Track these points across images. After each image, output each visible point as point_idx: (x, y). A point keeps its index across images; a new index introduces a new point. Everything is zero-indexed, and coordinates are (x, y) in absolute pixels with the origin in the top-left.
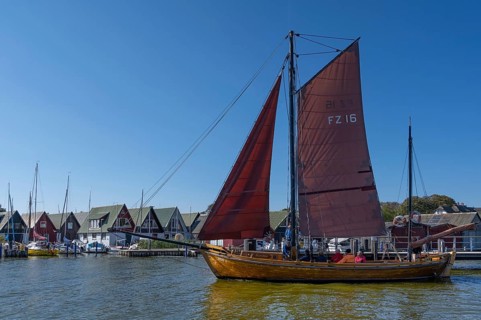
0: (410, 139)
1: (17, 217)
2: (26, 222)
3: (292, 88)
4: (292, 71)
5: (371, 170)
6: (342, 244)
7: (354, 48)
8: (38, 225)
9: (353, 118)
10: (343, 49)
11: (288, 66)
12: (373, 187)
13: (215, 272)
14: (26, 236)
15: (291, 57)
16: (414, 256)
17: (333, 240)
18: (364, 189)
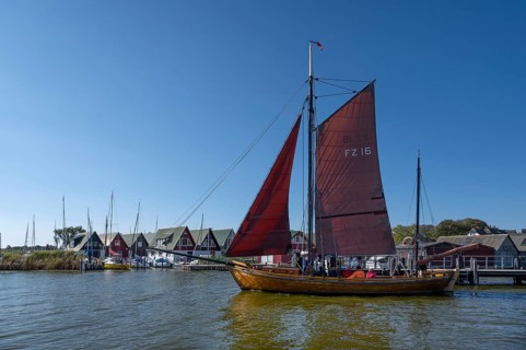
0: (419, 169)
1: (95, 237)
2: (103, 241)
3: (311, 126)
4: (311, 111)
5: (383, 197)
6: (381, 261)
7: (370, 89)
8: (113, 243)
9: (367, 151)
10: (359, 91)
11: (307, 107)
12: (385, 212)
13: (240, 285)
14: (103, 252)
15: (310, 99)
16: (420, 273)
17: (373, 258)
18: (376, 213)
